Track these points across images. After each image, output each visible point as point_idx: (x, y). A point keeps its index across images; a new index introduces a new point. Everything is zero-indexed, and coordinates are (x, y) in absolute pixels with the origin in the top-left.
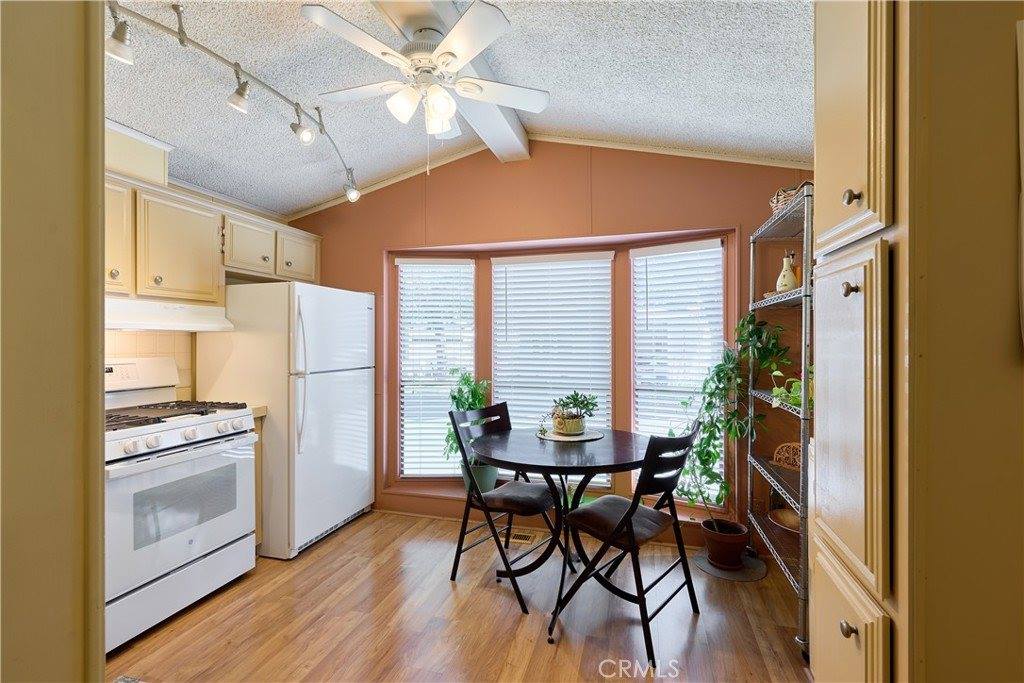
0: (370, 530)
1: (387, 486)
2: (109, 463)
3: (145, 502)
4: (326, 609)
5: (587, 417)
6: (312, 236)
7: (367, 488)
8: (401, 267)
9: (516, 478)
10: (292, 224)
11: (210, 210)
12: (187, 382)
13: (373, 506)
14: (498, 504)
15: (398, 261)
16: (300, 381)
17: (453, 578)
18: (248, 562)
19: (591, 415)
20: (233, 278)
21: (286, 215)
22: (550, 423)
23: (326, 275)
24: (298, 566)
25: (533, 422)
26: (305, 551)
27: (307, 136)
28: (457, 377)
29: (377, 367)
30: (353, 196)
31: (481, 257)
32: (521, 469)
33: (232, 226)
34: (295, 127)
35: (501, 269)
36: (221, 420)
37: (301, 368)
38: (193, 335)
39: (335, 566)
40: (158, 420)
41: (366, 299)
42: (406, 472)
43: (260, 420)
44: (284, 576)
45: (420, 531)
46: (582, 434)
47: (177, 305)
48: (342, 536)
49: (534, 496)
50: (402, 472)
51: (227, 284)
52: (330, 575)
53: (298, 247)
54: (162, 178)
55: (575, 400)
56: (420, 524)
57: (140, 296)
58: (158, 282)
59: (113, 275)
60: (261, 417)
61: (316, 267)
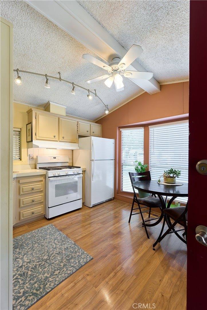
0: (112, 204)
1: (118, 193)
2: (49, 177)
3: (57, 187)
4: (94, 221)
5: (176, 178)
6: (100, 125)
7: (112, 193)
8: (122, 131)
9: (152, 196)
10: (96, 122)
11: (74, 120)
12: (71, 161)
13: (114, 198)
14: (142, 202)
15: (121, 130)
16: (93, 162)
17: (129, 222)
18: (80, 206)
19: (178, 177)
20: (80, 136)
21: (95, 120)
22: (162, 179)
23: (104, 135)
24: (92, 209)
25: (157, 178)
26: (94, 206)
27: (90, 97)
28: (137, 163)
29: (115, 160)
30: (107, 112)
31: (146, 126)
32: (154, 193)
33: (79, 124)
34: (88, 96)
35: (152, 129)
36: (75, 170)
37: (93, 159)
38: (73, 150)
39: (100, 211)
40: (61, 169)
41: (112, 141)
42: (123, 190)
43: (84, 171)
44: (88, 211)
45: (124, 207)
46: (175, 183)
47: (68, 143)
48: (104, 204)
49: (154, 202)
50: (122, 190)
51: (79, 138)
52: (98, 213)
53: (96, 128)
54: (64, 114)
55: (171, 171)
56: (125, 205)
57: (60, 141)
58: (63, 138)
59: (54, 137)
60: (85, 171)
61: (101, 133)
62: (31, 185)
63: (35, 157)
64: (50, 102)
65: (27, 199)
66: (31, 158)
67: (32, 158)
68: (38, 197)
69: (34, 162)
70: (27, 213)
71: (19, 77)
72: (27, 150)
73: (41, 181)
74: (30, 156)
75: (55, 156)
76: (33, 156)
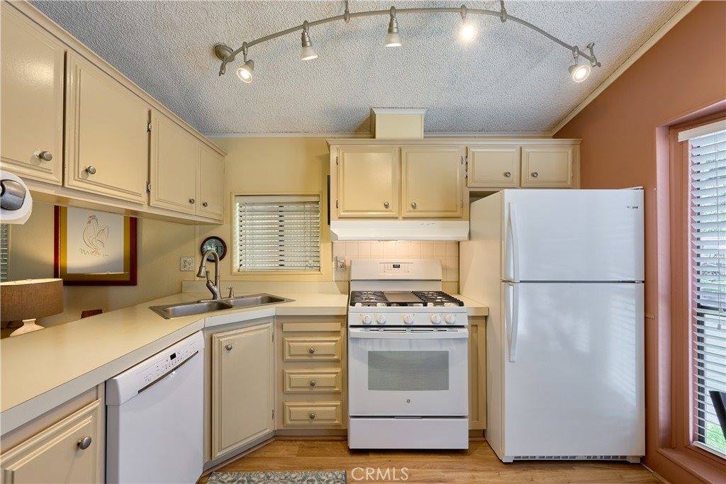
1: (669, 446)
2: (352, 327)
3: (375, 360)
10: (556, 136)
12: (452, 277)
15: (684, 135)
16: (511, 288)
21: (550, 128)
23: (588, 179)
24: (504, 478)
29: (647, 282)
30: (581, 74)
33: (473, 153)
36: (447, 313)
37: (511, 276)
38: (459, 242)
41: (630, 197)
43: (480, 319)
47: (431, 222)
51: (471, 201)
54: (417, 132)
57: (405, 218)
58: (414, 207)
59: (386, 206)
60: (486, 317)
61: (573, 171)
62: (310, 341)
63: (348, 264)
64: (376, 111)
65: (300, 376)
66: (339, 264)
67: (343, 266)
68: (327, 375)
69: (344, 277)
70: (300, 410)
71: (249, 63)
72: (330, 247)
73: (336, 333)
74: (337, 261)
75: (397, 261)
76: (343, 261)
